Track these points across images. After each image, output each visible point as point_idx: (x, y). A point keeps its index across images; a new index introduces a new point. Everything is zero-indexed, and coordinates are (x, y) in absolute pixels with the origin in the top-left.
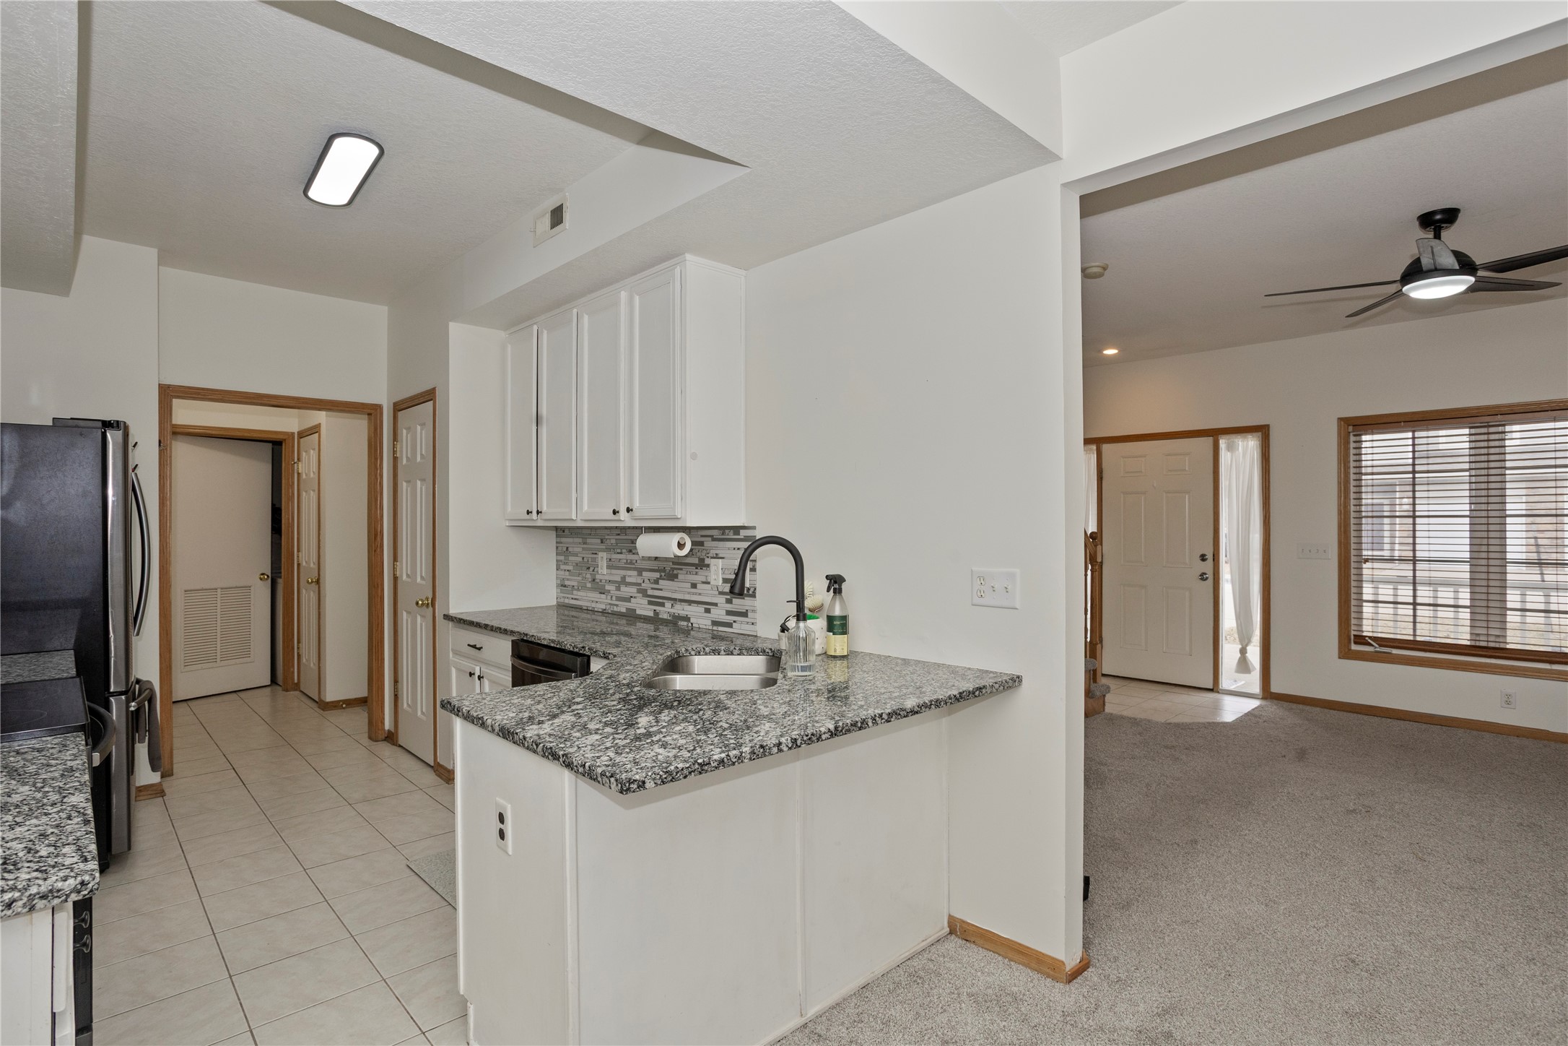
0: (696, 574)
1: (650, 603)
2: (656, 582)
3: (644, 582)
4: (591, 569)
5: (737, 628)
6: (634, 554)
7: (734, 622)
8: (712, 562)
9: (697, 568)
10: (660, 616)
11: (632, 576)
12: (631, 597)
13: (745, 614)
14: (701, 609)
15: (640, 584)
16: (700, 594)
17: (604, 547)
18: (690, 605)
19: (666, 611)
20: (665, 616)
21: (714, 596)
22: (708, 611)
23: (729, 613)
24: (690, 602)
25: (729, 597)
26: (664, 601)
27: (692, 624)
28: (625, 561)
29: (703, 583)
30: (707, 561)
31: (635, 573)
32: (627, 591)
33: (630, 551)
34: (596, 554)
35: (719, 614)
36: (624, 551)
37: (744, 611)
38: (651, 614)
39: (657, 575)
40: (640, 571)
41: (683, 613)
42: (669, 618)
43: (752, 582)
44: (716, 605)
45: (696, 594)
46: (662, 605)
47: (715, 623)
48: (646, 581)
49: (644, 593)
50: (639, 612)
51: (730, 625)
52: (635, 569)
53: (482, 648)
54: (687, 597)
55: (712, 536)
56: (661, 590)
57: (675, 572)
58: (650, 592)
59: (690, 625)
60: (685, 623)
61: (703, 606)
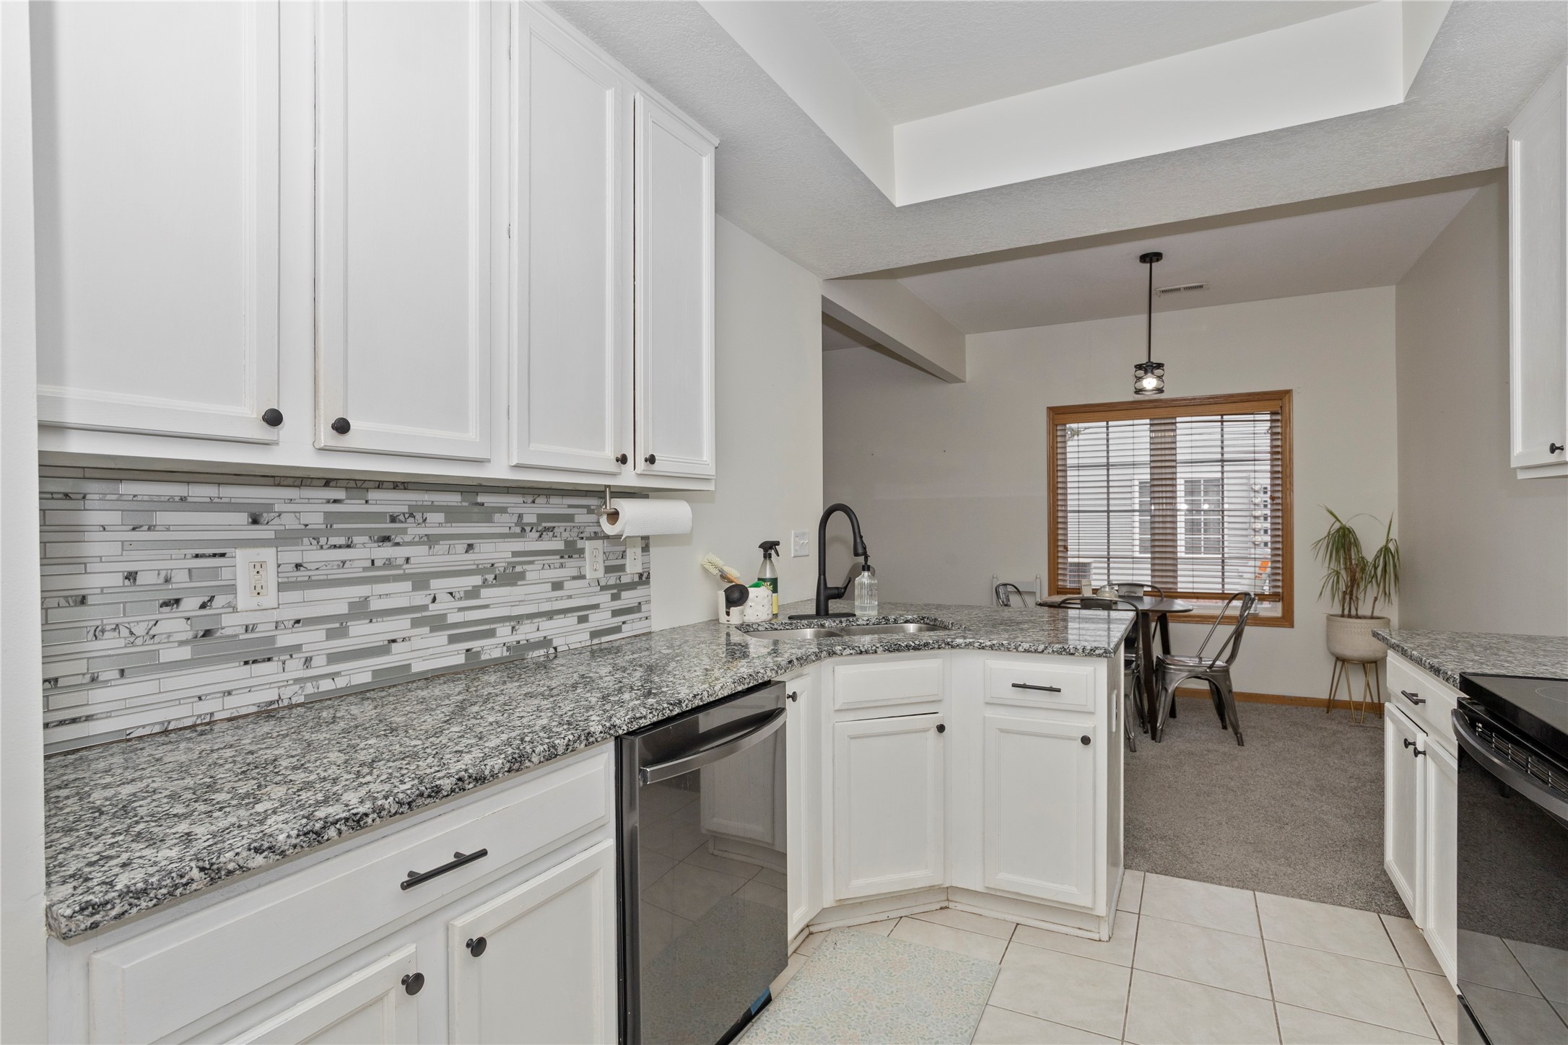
0: (562, 566)
1: (453, 639)
2: (473, 593)
3: (434, 600)
4: (190, 604)
5: (627, 631)
6: (398, 544)
7: (624, 623)
8: (588, 546)
9: (562, 557)
10: (483, 657)
11: (399, 594)
12: (394, 641)
13: (637, 609)
14: (572, 619)
15: (425, 608)
16: (570, 597)
17: (271, 535)
18: (551, 618)
19: (491, 649)
20: (496, 654)
21: (595, 594)
22: (583, 619)
23: (616, 613)
24: (550, 615)
25: (615, 591)
26: (492, 626)
27: (555, 649)
28: (369, 563)
29: (574, 578)
30: (580, 544)
31: (407, 585)
32: (362, 633)
33: (386, 539)
34: (223, 555)
35: (600, 619)
36: (357, 540)
37: (638, 605)
38: (460, 659)
39: (477, 580)
40: (420, 582)
41: (535, 636)
42: (506, 654)
43: (646, 566)
44: (596, 607)
45: (562, 598)
46: (491, 634)
47: (594, 634)
48: (442, 597)
49: (438, 623)
50: (417, 667)
51: (617, 629)
54: (546, 607)
55: (588, 507)
56: (486, 606)
57: (518, 569)
58: (453, 618)
59: (552, 651)
60: (542, 652)
61: (574, 614)
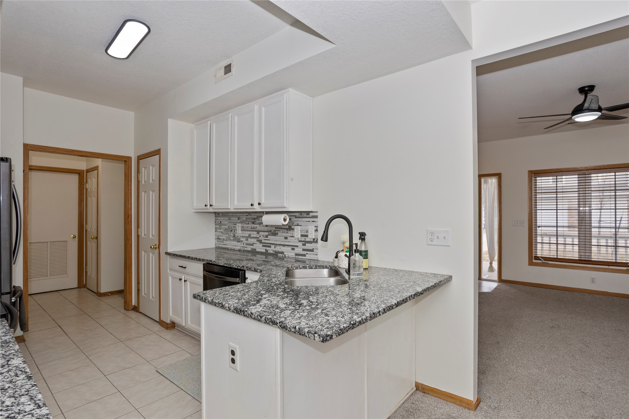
0: (287, 233)
1: (263, 246)
2: (267, 236)
3: (260, 237)
4: (233, 231)
5: (308, 257)
6: (255, 224)
7: (307, 254)
8: (296, 227)
9: (287, 230)
10: (268, 252)
11: (254, 234)
12: (254, 243)
13: (312, 250)
14: (290, 248)
15: (258, 238)
16: (289, 242)
17: (240, 221)
18: (284, 247)
19: (271, 250)
20: (271, 252)
21: (296, 242)
22: (293, 249)
23: (304, 250)
24: (284, 245)
25: (304, 243)
26: (271, 245)
27: (285, 255)
28: (251, 228)
29: (291, 237)
30: (293, 227)
31: (256, 233)
32: (251, 241)
33: (253, 223)
34: (236, 224)
35: (299, 250)
36: (250, 223)
37: (312, 249)
38: (264, 251)
39: (267, 233)
40: (258, 232)
41: (280, 250)
42: (273, 253)
43: (316, 236)
44: (297, 246)
45: (287, 242)
46: (270, 247)
47: (296, 255)
48: (261, 236)
49: (260, 242)
50: (257, 250)
51: (304, 255)
52: (256, 231)
53: (186, 267)
54: (283, 243)
55: (295, 216)
56: (269, 240)
57: (276, 232)
58: (263, 241)
59: (284, 255)
60: (281, 255)
61: (290, 247)
